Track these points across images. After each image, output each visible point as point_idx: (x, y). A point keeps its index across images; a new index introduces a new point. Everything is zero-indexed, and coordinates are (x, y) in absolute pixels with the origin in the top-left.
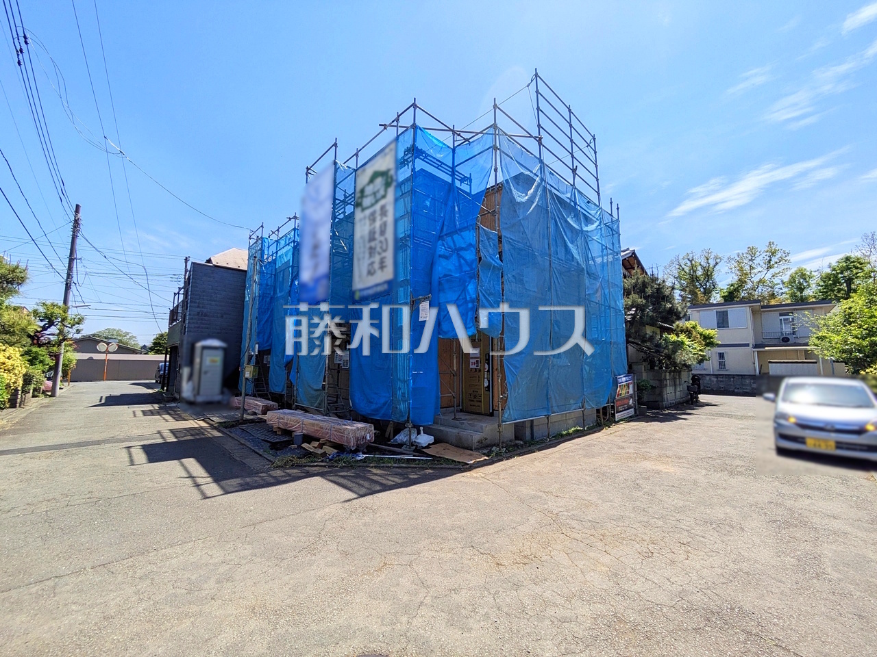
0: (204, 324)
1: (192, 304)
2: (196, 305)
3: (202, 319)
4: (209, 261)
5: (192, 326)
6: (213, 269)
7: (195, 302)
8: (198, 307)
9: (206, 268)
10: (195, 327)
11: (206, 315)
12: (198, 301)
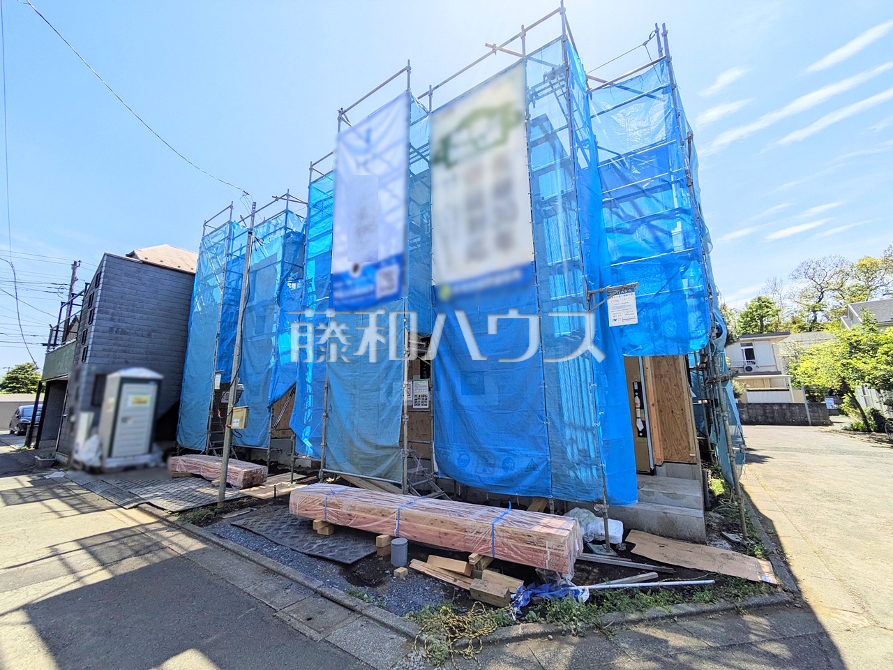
0: (120, 345)
1: (102, 316)
2: (109, 316)
3: (117, 339)
4: (132, 255)
5: (100, 347)
6: (139, 266)
7: (106, 313)
8: (112, 320)
9: (129, 264)
10: (104, 350)
11: (124, 332)
12: (111, 311)
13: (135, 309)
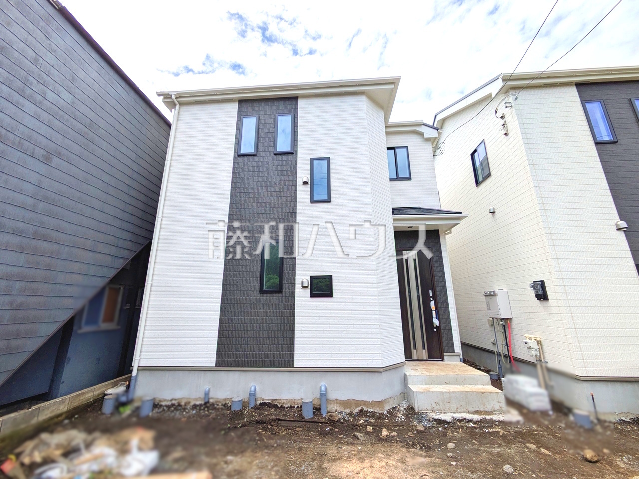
13: (28, 92)
